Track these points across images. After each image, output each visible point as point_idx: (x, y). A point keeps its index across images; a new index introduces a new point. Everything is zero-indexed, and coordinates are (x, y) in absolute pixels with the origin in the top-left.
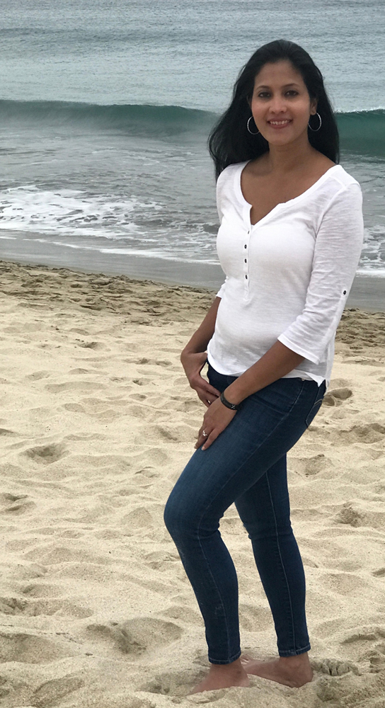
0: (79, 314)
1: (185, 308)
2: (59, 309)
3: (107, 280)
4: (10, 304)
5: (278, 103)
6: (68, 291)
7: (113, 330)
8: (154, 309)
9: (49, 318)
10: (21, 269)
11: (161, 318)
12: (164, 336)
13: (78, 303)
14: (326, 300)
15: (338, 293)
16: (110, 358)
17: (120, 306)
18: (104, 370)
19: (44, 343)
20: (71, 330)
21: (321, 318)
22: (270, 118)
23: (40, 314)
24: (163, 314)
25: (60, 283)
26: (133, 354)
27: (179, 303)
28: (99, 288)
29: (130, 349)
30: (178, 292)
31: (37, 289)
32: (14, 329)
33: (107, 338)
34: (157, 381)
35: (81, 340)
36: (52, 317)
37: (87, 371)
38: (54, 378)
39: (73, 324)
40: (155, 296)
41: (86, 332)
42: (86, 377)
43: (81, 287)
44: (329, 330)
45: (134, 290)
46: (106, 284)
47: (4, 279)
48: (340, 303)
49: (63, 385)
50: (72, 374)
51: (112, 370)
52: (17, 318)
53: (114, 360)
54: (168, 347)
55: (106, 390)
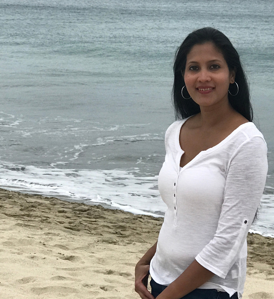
0: (62, 233)
1: (145, 232)
2: (47, 229)
3: (86, 208)
4: (9, 224)
5: (204, 74)
6: (56, 215)
7: (88, 247)
8: (122, 232)
9: (39, 235)
10: (20, 197)
11: (127, 239)
12: (127, 253)
13: (62, 225)
14: (230, 228)
15: (240, 222)
16: (84, 268)
17: (95, 229)
18: (79, 278)
19: (33, 255)
20: (55, 246)
21: (224, 241)
22: (198, 85)
23: (32, 233)
24: (128, 236)
25: (50, 209)
26: (102, 266)
27: (141, 228)
28: (79, 214)
29: (100, 262)
30: (141, 220)
31: (31, 213)
32: (11, 243)
33: (83, 253)
34: (120, 288)
35: (62, 253)
36: (41, 235)
37: (64, 278)
38: (38, 283)
39: (57, 240)
40: (123, 222)
41: (67, 248)
42: (63, 283)
43: (66, 212)
44: (232, 251)
45: (107, 217)
46: (85, 211)
47: (7, 204)
48: (241, 230)
49: (45, 288)
50: (53, 280)
51: (85, 278)
52: (14, 234)
53: (87, 270)
54: (130, 262)
55: (78, 294)
